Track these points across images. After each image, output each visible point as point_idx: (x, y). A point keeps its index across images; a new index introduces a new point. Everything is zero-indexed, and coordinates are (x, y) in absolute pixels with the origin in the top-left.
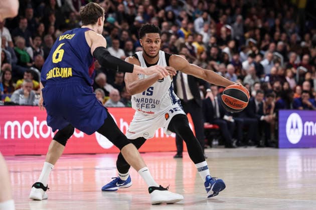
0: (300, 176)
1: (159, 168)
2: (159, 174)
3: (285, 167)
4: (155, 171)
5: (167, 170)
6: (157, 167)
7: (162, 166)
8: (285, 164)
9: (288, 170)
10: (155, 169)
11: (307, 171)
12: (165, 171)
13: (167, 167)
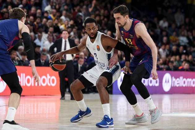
0: (125, 113)
1: (34, 106)
2: (34, 110)
3: (116, 107)
4: (31, 108)
5: (39, 107)
6: (32, 105)
7: (36, 105)
8: (116, 105)
9: (118, 109)
10: (31, 107)
11: (130, 110)
12: (37, 108)
13: (39, 105)
